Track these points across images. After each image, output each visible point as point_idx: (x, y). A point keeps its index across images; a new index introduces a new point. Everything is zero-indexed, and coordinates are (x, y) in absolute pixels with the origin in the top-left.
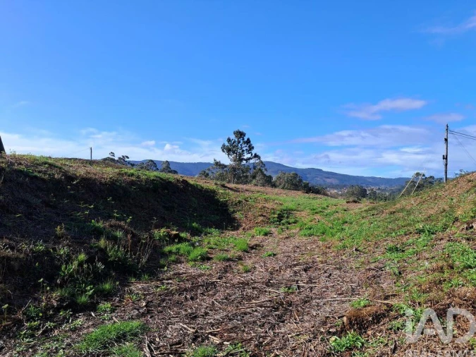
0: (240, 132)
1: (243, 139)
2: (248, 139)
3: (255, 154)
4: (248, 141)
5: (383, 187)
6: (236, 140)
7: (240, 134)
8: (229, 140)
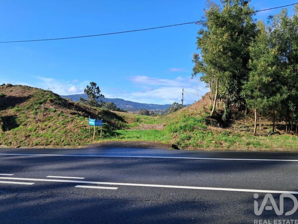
0: (93, 83)
1: (95, 87)
2: (98, 87)
3: (101, 95)
4: (98, 88)
5: (157, 110)
6: (92, 87)
7: (94, 84)
8: (88, 87)
